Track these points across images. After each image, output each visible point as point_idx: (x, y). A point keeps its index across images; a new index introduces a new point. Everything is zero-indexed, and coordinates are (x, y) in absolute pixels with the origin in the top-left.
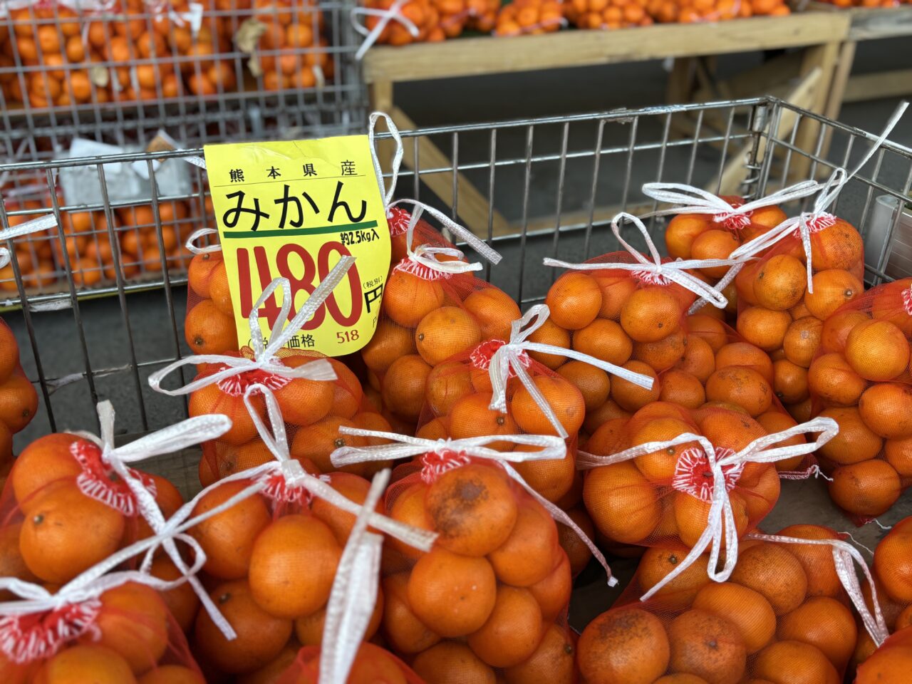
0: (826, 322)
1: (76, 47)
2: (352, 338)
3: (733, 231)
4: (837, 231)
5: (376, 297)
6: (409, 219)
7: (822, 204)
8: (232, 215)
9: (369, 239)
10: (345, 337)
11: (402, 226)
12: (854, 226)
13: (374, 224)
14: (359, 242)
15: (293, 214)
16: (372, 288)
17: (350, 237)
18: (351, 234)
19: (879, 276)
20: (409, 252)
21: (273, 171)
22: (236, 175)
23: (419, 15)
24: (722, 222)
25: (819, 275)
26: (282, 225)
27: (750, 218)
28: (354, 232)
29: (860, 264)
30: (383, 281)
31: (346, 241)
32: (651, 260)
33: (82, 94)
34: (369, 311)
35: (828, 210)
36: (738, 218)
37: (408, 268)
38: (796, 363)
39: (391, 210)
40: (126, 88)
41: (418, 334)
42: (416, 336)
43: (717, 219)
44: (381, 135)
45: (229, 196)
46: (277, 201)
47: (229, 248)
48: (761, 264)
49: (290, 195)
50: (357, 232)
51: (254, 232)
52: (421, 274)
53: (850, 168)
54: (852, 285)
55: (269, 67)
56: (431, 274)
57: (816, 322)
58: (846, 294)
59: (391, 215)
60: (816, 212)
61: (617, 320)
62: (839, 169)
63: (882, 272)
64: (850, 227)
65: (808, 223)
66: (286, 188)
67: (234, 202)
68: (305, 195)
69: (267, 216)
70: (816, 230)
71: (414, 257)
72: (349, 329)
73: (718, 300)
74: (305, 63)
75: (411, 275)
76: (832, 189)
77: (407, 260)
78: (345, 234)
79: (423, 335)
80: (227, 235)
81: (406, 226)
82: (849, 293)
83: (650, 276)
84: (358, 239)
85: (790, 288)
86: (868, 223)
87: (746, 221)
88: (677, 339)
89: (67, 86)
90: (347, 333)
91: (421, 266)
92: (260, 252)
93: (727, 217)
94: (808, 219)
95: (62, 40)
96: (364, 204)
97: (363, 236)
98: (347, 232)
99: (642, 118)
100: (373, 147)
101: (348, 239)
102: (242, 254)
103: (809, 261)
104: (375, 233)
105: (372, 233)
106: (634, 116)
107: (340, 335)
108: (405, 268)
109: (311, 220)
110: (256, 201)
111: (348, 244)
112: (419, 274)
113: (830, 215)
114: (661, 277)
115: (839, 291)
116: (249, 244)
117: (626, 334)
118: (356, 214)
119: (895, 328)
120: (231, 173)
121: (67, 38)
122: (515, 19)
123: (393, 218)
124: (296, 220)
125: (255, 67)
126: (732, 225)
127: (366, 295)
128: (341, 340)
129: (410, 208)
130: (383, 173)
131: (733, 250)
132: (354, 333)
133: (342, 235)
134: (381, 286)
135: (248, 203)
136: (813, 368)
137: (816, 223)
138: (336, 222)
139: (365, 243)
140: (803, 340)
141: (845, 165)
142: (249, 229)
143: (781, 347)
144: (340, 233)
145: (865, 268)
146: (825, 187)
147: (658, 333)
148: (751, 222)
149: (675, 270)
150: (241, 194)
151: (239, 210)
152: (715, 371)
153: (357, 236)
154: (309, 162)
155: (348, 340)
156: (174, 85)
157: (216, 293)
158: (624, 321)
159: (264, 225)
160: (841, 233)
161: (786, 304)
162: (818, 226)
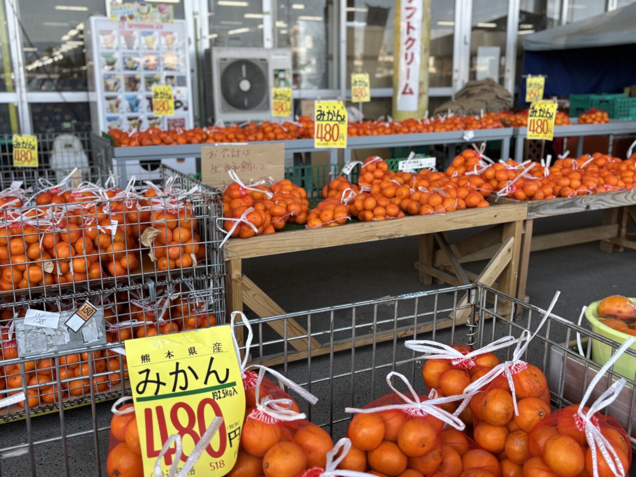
0: (530, 434)
1: (34, 250)
2: (220, 467)
3: (464, 370)
4: (528, 372)
5: (236, 436)
6: (257, 378)
7: (517, 355)
8: (143, 385)
9: (231, 395)
10: (215, 465)
11: (252, 383)
12: (539, 367)
13: (234, 384)
14: (224, 397)
15: (181, 382)
16: (233, 429)
17: (218, 394)
18: (219, 392)
19: (560, 399)
20: (257, 404)
21: (169, 354)
22: (145, 358)
23: (258, 220)
24: (457, 365)
25: (521, 402)
26: (174, 389)
27: (475, 361)
28: (221, 390)
29: (546, 391)
30: (241, 425)
31: (216, 397)
32: (413, 400)
33: (35, 280)
34: (231, 446)
35: (522, 358)
36: (467, 362)
37: (257, 416)
38: (515, 462)
39: (245, 373)
40: (65, 274)
41: (264, 462)
42: (264, 465)
43: (454, 363)
44: (239, 324)
45: (140, 373)
46: (171, 374)
47: (139, 408)
48: (485, 395)
49: (179, 369)
50: (223, 391)
51: (156, 397)
52: (266, 420)
53: (533, 330)
54: (543, 408)
55: (162, 255)
56: (272, 420)
57: (524, 434)
58: (540, 415)
59: (245, 376)
60: (514, 360)
61: (395, 442)
62: (525, 330)
63: (561, 396)
64: (537, 369)
65: (510, 368)
66: (177, 364)
67: (143, 377)
68: (190, 368)
69: (164, 384)
70: (516, 372)
71: (261, 408)
72: (218, 460)
73: (458, 425)
74: (185, 252)
75: (259, 421)
76: (523, 343)
77: (256, 410)
78: (215, 393)
79: (268, 464)
80: (139, 400)
81: (255, 383)
82: (542, 414)
83: (414, 411)
84: (224, 395)
85: (504, 412)
86: (548, 365)
87: (472, 363)
88: (436, 452)
89: (26, 275)
90: (216, 463)
91: (265, 414)
92: (160, 410)
93: (460, 361)
94: (510, 365)
95: (26, 246)
96: (228, 370)
97: (227, 393)
98: (217, 391)
99: (400, 302)
100: (233, 333)
101: (217, 396)
102: (148, 412)
103: (514, 394)
104: (235, 390)
105: (233, 390)
106: (395, 301)
107: (212, 464)
108: (255, 416)
109: (194, 384)
110: (158, 374)
111: (217, 399)
112: (264, 420)
113: (523, 362)
114: (421, 411)
115: (535, 413)
116: (152, 405)
117: (403, 453)
118: (222, 378)
119: (572, 441)
120: (142, 357)
121: (29, 245)
122: (318, 217)
123: (247, 378)
124: (183, 386)
125: (152, 256)
126: (464, 366)
127: (229, 434)
128: (212, 468)
129: (257, 371)
130: (239, 347)
131: (466, 386)
132: (221, 462)
133: (213, 393)
134: (239, 428)
135: (152, 377)
136: (526, 466)
137: (515, 368)
138: (209, 385)
139: (228, 397)
140: (517, 446)
141: (529, 328)
142: (153, 394)
143: (503, 450)
144: (211, 392)
145: (551, 394)
146: (518, 341)
147: (423, 450)
148: (476, 364)
149: (429, 406)
150: (148, 371)
151: (146, 381)
152: (463, 471)
153: (223, 393)
154: (192, 346)
155: (218, 468)
156: (97, 270)
157: (130, 439)
158: (400, 443)
159: (163, 390)
160: (531, 374)
161: (503, 422)
162: (517, 370)
